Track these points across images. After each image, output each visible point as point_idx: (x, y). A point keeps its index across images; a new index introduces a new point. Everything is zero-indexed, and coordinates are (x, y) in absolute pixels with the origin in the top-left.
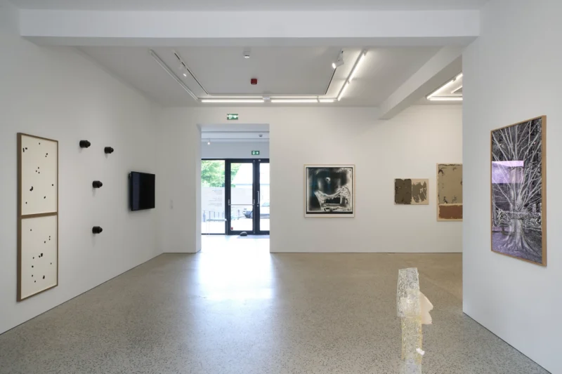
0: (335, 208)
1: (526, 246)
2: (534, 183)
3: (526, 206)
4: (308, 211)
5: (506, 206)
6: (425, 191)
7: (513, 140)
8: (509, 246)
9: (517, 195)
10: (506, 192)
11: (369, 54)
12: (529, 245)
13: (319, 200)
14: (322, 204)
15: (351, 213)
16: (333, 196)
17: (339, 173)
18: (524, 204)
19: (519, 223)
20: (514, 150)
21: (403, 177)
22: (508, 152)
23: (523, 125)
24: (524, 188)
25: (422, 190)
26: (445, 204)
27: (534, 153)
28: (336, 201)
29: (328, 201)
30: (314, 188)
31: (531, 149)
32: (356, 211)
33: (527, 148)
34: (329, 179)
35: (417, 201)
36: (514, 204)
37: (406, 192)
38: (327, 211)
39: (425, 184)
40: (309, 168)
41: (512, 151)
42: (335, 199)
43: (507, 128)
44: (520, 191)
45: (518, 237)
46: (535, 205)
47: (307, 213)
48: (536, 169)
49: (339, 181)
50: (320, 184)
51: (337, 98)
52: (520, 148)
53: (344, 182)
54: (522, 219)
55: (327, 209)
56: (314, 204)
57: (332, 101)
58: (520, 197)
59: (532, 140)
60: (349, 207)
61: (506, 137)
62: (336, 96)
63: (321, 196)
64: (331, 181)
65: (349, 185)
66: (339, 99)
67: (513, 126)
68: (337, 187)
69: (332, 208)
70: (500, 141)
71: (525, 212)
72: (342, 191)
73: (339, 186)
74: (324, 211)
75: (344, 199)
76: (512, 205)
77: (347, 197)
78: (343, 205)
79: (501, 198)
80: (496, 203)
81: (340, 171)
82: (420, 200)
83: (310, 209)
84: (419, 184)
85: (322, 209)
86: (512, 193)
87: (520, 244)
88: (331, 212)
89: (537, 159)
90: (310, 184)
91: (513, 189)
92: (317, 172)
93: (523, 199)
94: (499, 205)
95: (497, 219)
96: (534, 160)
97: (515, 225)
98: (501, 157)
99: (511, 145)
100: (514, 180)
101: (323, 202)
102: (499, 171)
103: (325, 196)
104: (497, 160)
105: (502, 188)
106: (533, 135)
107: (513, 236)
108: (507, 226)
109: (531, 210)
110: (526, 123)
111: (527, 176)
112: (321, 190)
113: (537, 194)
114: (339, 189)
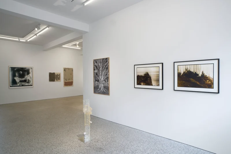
0: (24, 84)
1: (104, 91)
2: (106, 74)
3: (104, 80)
4: (11, 85)
5: (98, 81)
6: (60, 77)
8: (99, 91)
9: (102, 77)
10: (98, 77)
11: (50, 28)
12: (105, 90)
13: (17, 81)
14: (18, 83)
15: (32, 85)
16: (23, 79)
17: (26, 70)
19: (102, 85)
21: (52, 72)
23: (103, 59)
24: (104, 76)
25: (59, 76)
26: (66, 81)
27: (106, 67)
28: (25, 81)
29: (21, 81)
30: (14, 76)
31: (106, 66)
32: (34, 85)
33: (104, 65)
34: (21, 72)
35: (57, 80)
36: (101, 80)
37: (53, 77)
38: (21, 85)
39: (60, 74)
40: (11, 67)
42: (24, 80)
43: (99, 59)
44: (102, 76)
45: (102, 89)
46: (107, 80)
47: (11, 86)
48: (107, 71)
49: (26, 73)
50: (17, 74)
51: (27, 40)
53: (28, 73)
54: (103, 84)
55: (21, 84)
56: (14, 83)
57: (25, 41)
58: (102, 78)
60: (31, 83)
61: (98, 62)
62: (27, 39)
63: (17, 79)
65: (31, 75)
66: (28, 41)
67: (100, 59)
68: (25, 76)
69: (23, 84)
70: (96, 63)
71: (104, 82)
72: (27, 77)
73: (26, 75)
74: (19, 85)
75: (28, 80)
76: (100, 80)
77: (30, 79)
78: (28, 82)
79: (97, 78)
80: (95, 80)
81: (27, 69)
82: (58, 80)
83: (12, 85)
84: (58, 74)
85: (18, 85)
86: (100, 77)
88: (23, 86)
89: (107, 68)
90: (12, 74)
92: (15, 69)
94: (96, 80)
95: (95, 84)
96: (106, 68)
97: (101, 86)
98: (97, 67)
99: (100, 64)
100: (101, 73)
101: (19, 82)
102: (96, 71)
103: (19, 79)
104: (95, 68)
105: (97, 76)
106: (106, 62)
107: (100, 89)
108: (99, 86)
109: (106, 81)
110: (104, 59)
111: (105, 72)
112: (17, 77)
113: (108, 77)
114: (26, 76)
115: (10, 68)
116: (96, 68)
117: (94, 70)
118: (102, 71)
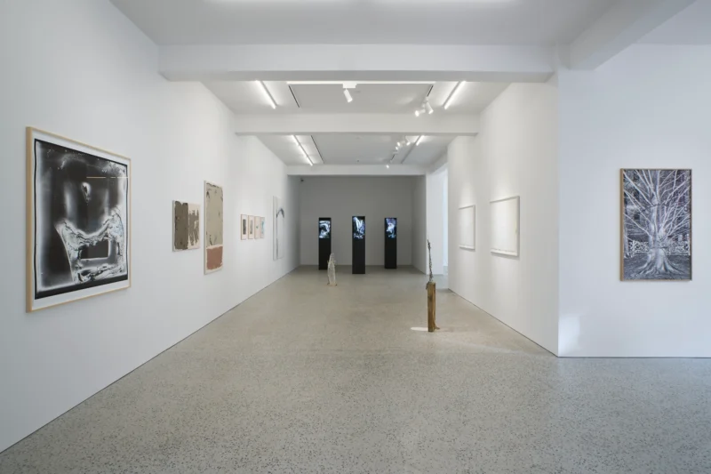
0: (99, 268)
1: (670, 268)
2: (680, 219)
3: (670, 237)
4: (41, 288)
5: (644, 238)
6: (198, 226)
7: (653, 182)
8: (648, 272)
9: (659, 228)
10: (643, 226)
12: (673, 267)
13: (67, 248)
14: (75, 262)
15: (125, 278)
16: (94, 237)
17: (99, 173)
18: (668, 235)
19: (662, 252)
20: (655, 190)
21: (182, 201)
22: (646, 191)
23: (667, 172)
24: (667, 223)
25: (195, 223)
26: (211, 247)
27: (680, 196)
28: (102, 249)
29: (84, 252)
30: (55, 212)
31: (677, 192)
32: (133, 272)
33: (672, 190)
34: (88, 187)
35: (192, 242)
36: (655, 236)
37: (184, 227)
38: (85, 279)
39: (198, 214)
40: (45, 145)
41: (652, 191)
42: (98, 244)
43: (646, 170)
44: (662, 225)
45: (659, 264)
46: (681, 236)
47: (39, 295)
48: (682, 208)
49: (106, 198)
50: (68, 201)
52: (663, 189)
53: (114, 199)
54: (666, 248)
55: (85, 273)
56: (56, 261)
58: (662, 231)
59: (677, 185)
60: (122, 264)
61: (643, 177)
63: (71, 237)
64: (94, 194)
65: (121, 207)
67: (654, 170)
68: (103, 212)
69: (94, 269)
70: (636, 179)
71: (670, 242)
72: (110, 224)
73: (106, 209)
74: (77, 282)
75: (114, 243)
76: (651, 238)
77: (119, 240)
78: (113, 260)
79: (635, 231)
80: (629, 236)
81: (107, 168)
82: (194, 242)
83: (46, 282)
84: (194, 214)
85: (74, 278)
86: (652, 227)
87: (663, 268)
88: (93, 283)
89: (683, 200)
90: (45, 198)
91: (653, 222)
92: (64, 162)
93: (666, 231)
94: (632, 237)
95: (630, 250)
96: (680, 200)
97: (656, 254)
98: (636, 194)
99: (651, 186)
100: (654, 215)
101: (76, 256)
102: (633, 207)
103: (79, 236)
104: (630, 196)
105: (639, 223)
106: (679, 181)
107: (652, 264)
108: (645, 255)
109: (677, 240)
110: (672, 170)
111: (672, 213)
112: (71, 219)
113: (685, 228)
114: (106, 217)
115: (39, 150)
116: (635, 196)
117: (625, 202)
118: (661, 207)
